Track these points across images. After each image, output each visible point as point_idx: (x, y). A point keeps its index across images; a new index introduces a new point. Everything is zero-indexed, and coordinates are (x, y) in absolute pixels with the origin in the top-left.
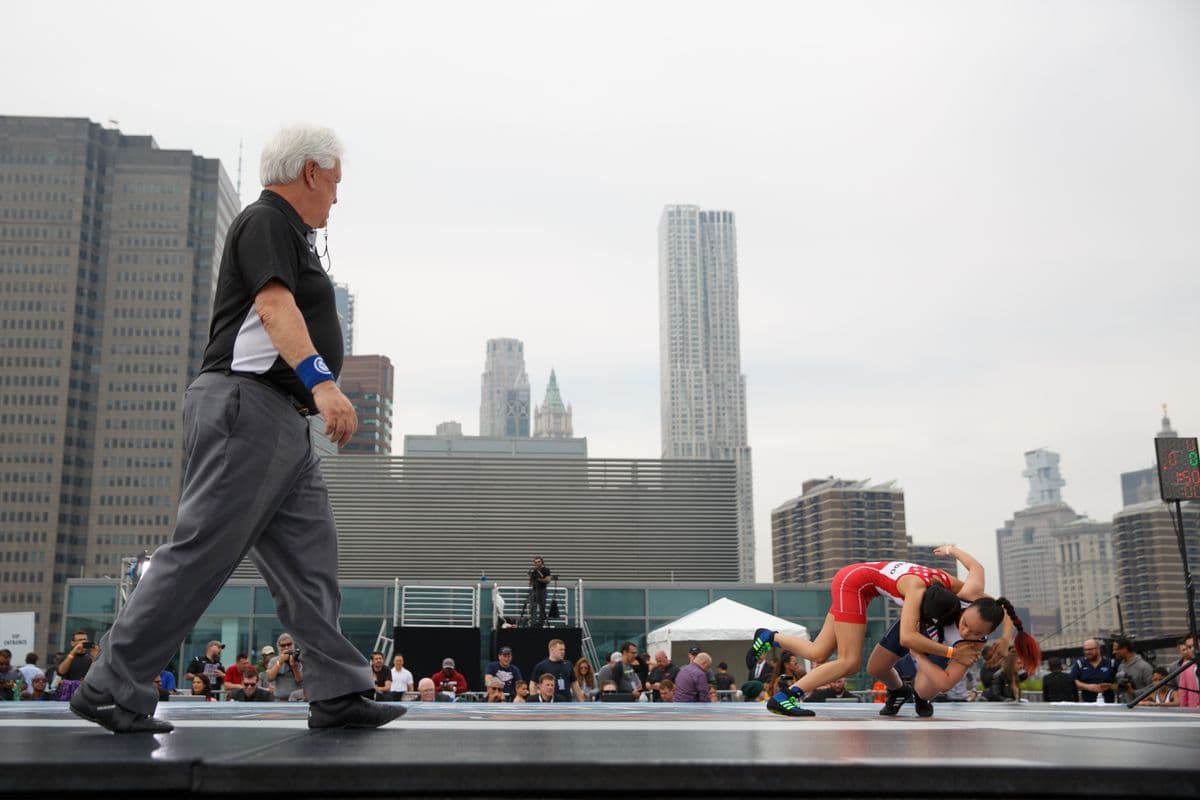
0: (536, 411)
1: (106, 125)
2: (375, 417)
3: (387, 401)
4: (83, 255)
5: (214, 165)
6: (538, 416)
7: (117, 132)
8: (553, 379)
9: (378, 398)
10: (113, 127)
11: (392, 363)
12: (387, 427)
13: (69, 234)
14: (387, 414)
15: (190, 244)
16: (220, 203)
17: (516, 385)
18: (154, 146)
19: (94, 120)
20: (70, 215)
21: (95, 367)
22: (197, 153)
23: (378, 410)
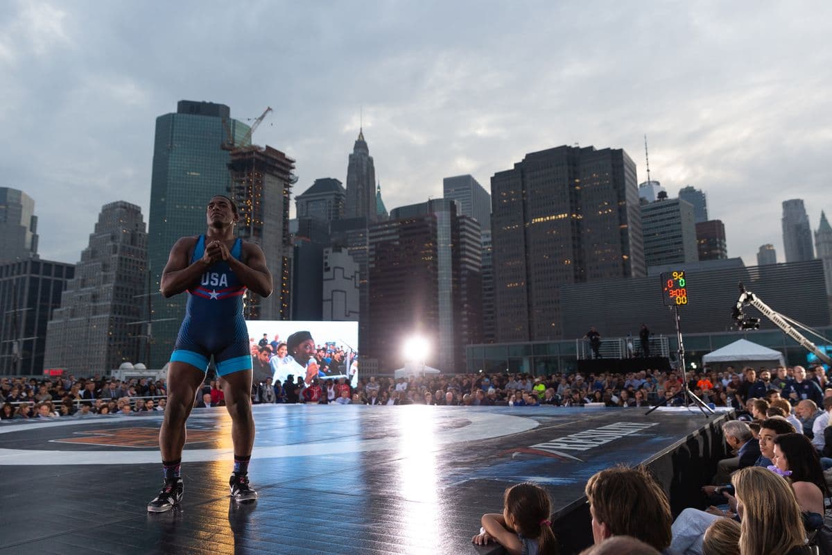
0: (815, 233)
1: (574, 146)
2: (717, 249)
3: (723, 241)
4: (571, 201)
5: (621, 151)
6: (817, 235)
7: (578, 148)
8: (823, 215)
9: (718, 240)
10: (577, 146)
11: (723, 222)
12: (724, 252)
13: (565, 193)
14: (723, 247)
15: (615, 188)
16: (625, 167)
17: (800, 221)
18: (594, 150)
19: (568, 145)
20: (564, 185)
21: (582, 246)
22: (612, 148)
23: (718, 245)
